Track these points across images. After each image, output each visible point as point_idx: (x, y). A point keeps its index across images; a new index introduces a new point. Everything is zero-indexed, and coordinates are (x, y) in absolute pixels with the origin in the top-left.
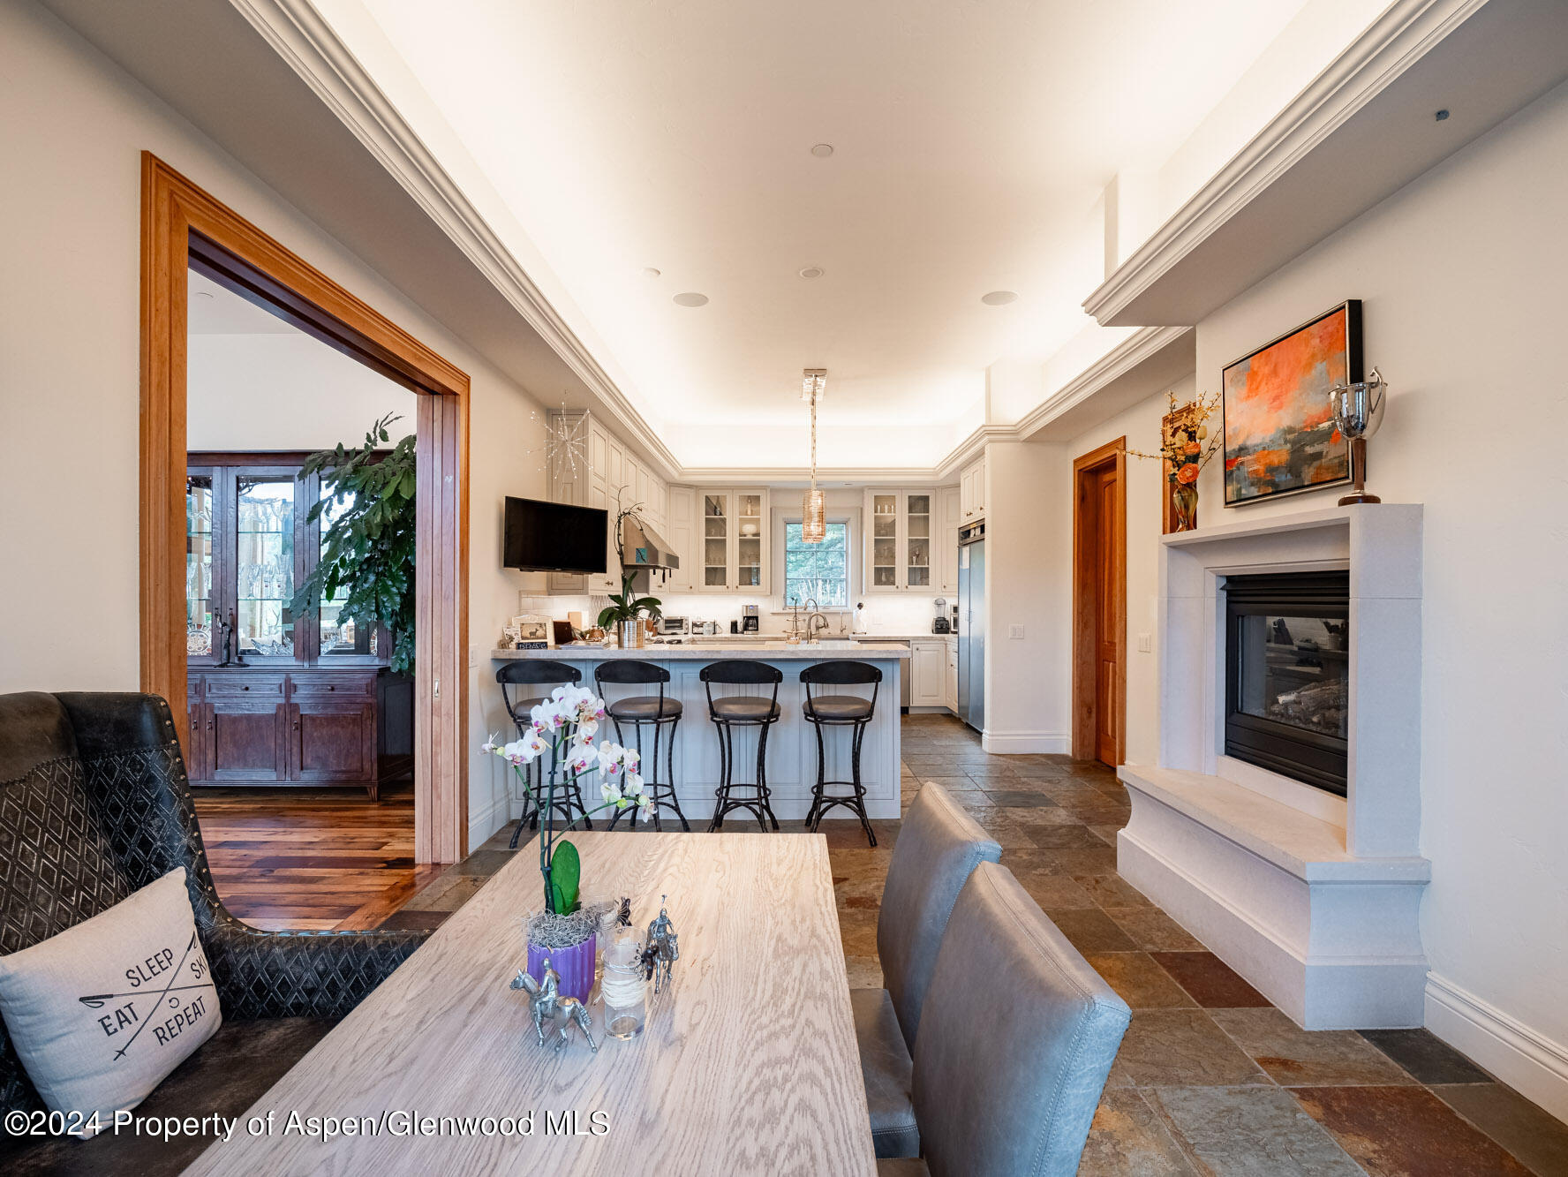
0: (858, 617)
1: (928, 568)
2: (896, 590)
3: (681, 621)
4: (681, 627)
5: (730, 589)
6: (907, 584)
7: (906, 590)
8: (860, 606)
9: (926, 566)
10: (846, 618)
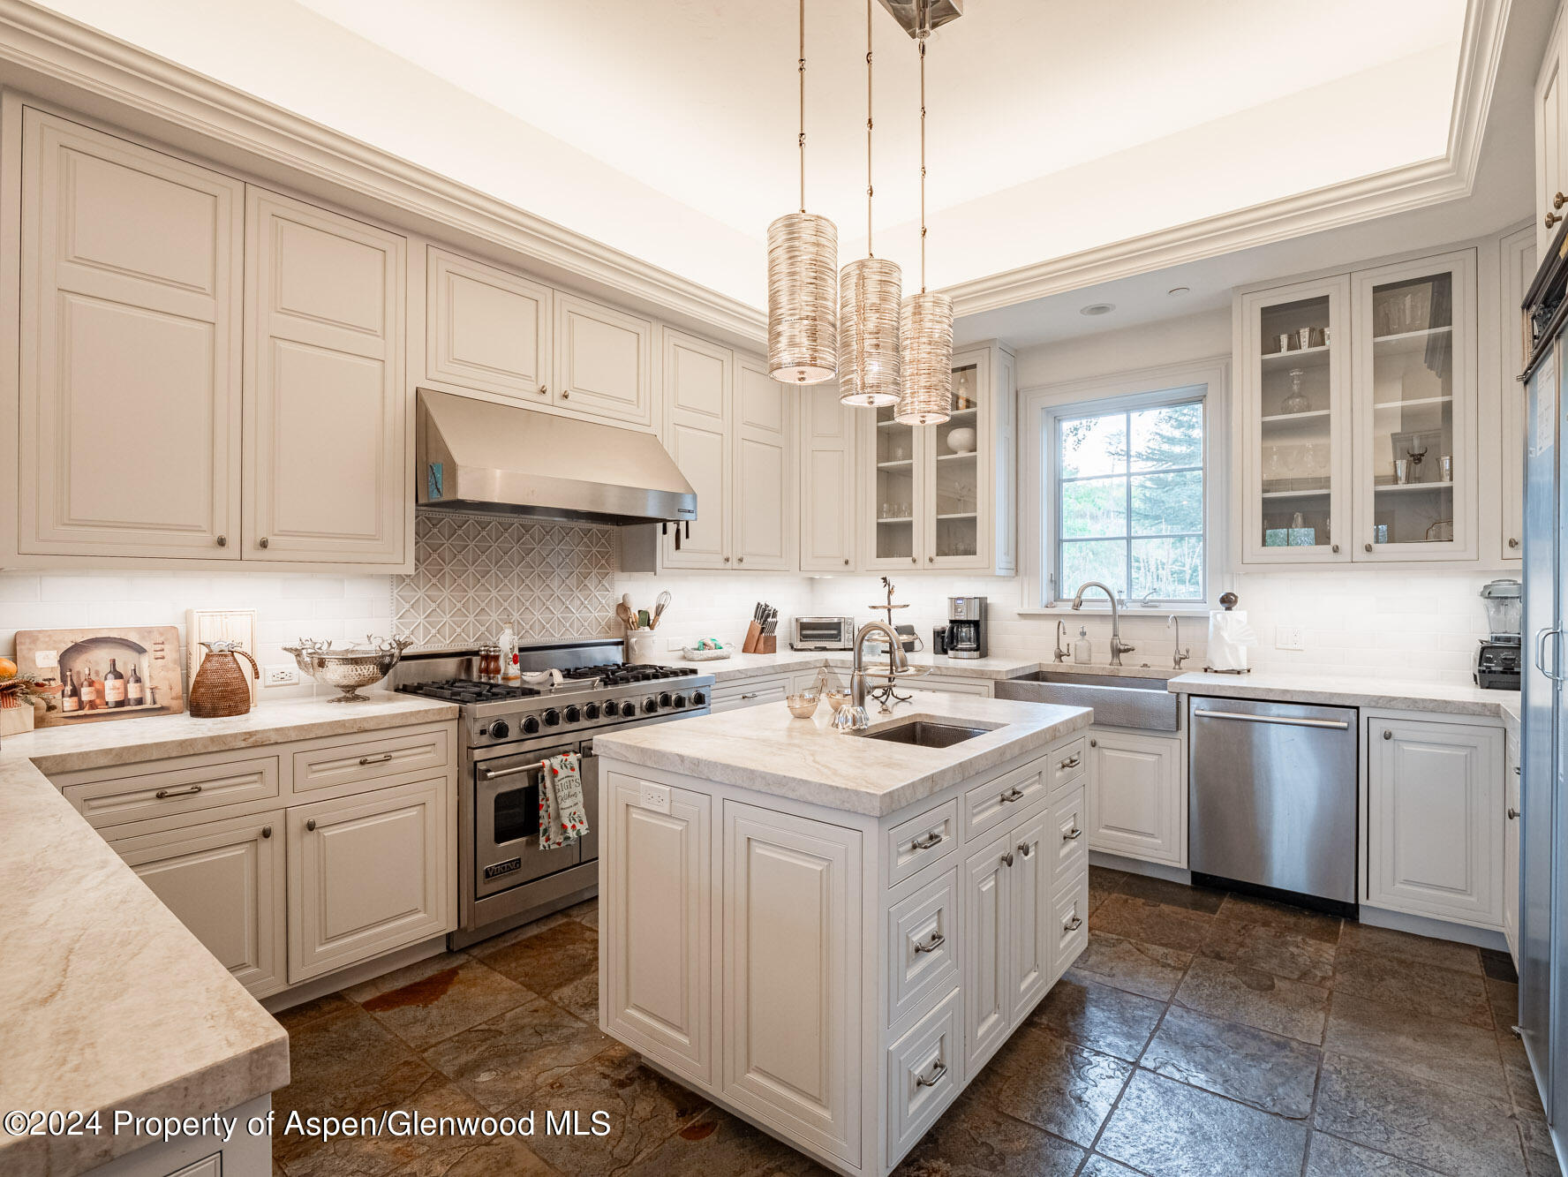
0: (1218, 628)
1: (1450, 490)
2: (1332, 557)
3: (837, 626)
4: (837, 637)
5: (919, 565)
6: (1371, 541)
7: (1366, 556)
8: (1228, 601)
9: (1445, 484)
10: (1186, 631)
